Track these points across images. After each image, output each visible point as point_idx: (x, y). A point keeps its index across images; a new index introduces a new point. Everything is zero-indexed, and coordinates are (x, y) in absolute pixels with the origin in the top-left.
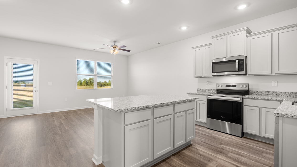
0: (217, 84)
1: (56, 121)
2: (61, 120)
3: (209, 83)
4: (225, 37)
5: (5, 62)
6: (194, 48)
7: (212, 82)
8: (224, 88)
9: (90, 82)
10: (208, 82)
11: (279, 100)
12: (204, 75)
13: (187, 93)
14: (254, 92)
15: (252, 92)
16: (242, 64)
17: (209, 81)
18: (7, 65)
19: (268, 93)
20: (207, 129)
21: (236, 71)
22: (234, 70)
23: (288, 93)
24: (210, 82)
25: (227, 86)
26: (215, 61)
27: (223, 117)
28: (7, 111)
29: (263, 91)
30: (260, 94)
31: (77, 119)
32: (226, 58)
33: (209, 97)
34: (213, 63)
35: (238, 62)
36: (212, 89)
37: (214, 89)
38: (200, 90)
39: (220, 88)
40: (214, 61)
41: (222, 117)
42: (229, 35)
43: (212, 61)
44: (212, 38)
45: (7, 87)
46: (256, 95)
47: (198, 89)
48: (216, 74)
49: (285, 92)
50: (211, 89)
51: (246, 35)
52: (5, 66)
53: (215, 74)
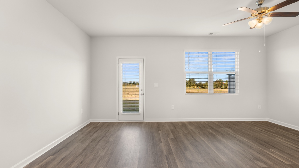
1: (162, 140)
2: (168, 138)
5: (117, 62)
9: (191, 82)
18: (119, 66)
28: (118, 115)
31: (190, 143)
45: (118, 89)
52: (117, 67)
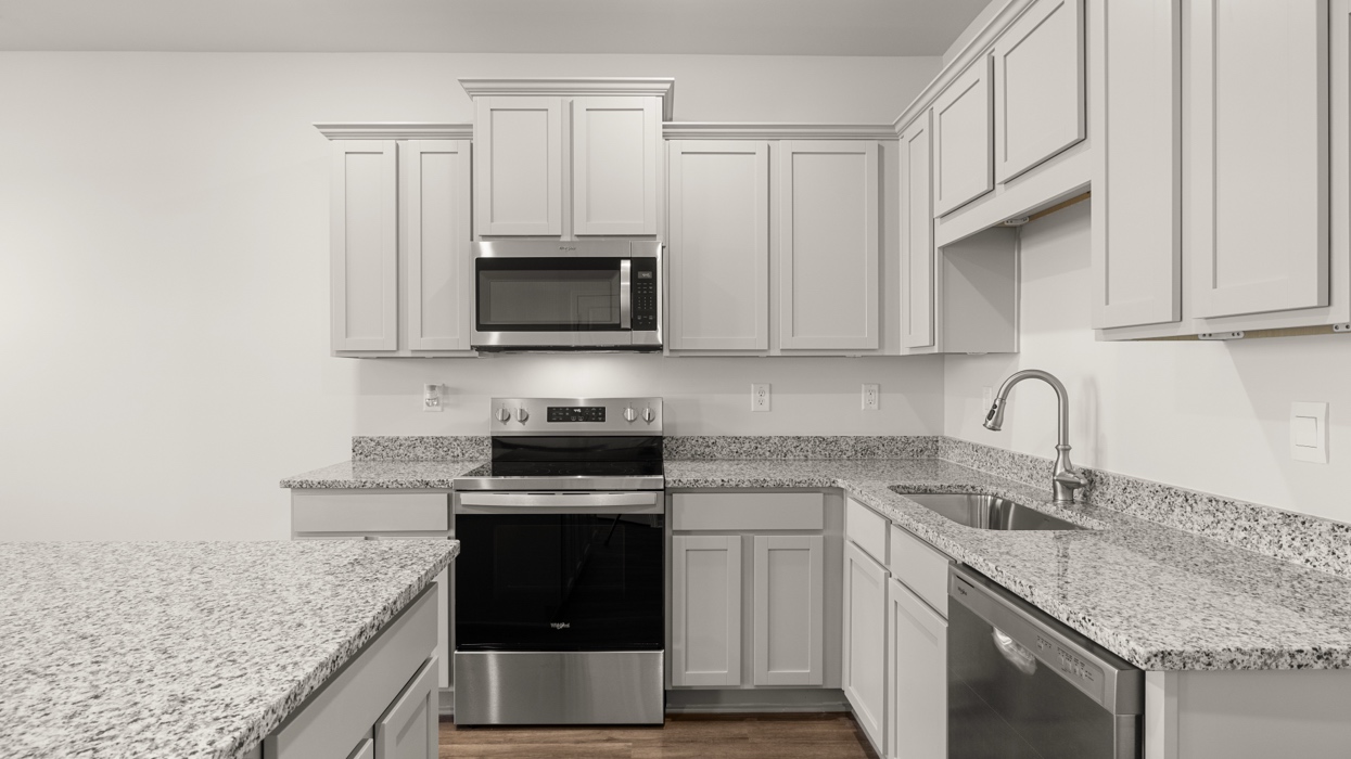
0: (494, 401)
3: (438, 393)
4: (555, 104)
6: (331, 132)
7: (457, 391)
8: (538, 425)
10: (433, 388)
11: (820, 485)
12: (414, 342)
13: (287, 485)
14: (684, 440)
15: (673, 445)
16: (648, 286)
17: (438, 383)
19: (738, 445)
20: (456, 734)
21: (617, 327)
22: (605, 320)
23: (808, 440)
24: (445, 389)
25: (557, 413)
26: (495, 247)
27: (563, 625)
29: (719, 438)
30: (707, 450)
32: (562, 239)
33: (470, 501)
34: (483, 265)
35: (629, 271)
36: (462, 433)
37: (470, 435)
38: (378, 444)
39: (515, 428)
40: (487, 250)
41: (553, 625)
42: (581, 103)
43: (475, 248)
44: (469, 90)
46: (693, 459)
47: (357, 442)
48: (501, 338)
49: (799, 438)
50: (456, 439)
51: (664, 127)
53: (494, 338)
